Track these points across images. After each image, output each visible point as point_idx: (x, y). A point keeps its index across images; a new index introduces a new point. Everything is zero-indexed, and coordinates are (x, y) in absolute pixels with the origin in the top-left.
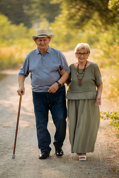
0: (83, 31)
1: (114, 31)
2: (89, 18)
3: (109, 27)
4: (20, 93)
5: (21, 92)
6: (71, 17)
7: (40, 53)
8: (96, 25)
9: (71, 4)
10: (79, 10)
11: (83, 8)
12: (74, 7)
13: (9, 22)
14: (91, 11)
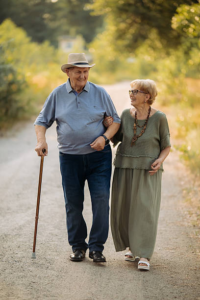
0: (136, 56)
1: (178, 58)
2: (144, 37)
3: (171, 50)
4: (41, 152)
5: (43, 152)
6: (120, 35)
7: (73, 91)
8: (154, 48)
9: (120, 17)
10: (131, 25)
11: (136, 22)
12: (124, 21)
13: (28, 39)
14: (147, 27)
